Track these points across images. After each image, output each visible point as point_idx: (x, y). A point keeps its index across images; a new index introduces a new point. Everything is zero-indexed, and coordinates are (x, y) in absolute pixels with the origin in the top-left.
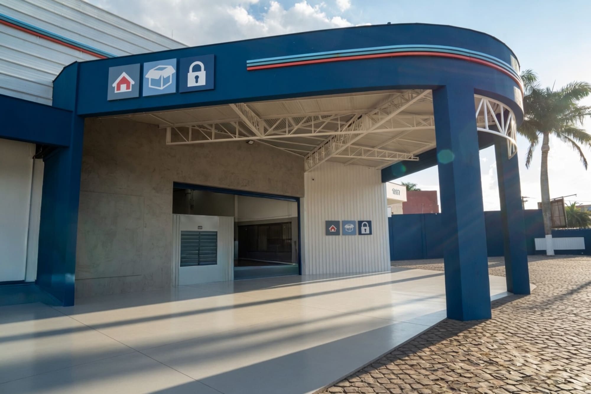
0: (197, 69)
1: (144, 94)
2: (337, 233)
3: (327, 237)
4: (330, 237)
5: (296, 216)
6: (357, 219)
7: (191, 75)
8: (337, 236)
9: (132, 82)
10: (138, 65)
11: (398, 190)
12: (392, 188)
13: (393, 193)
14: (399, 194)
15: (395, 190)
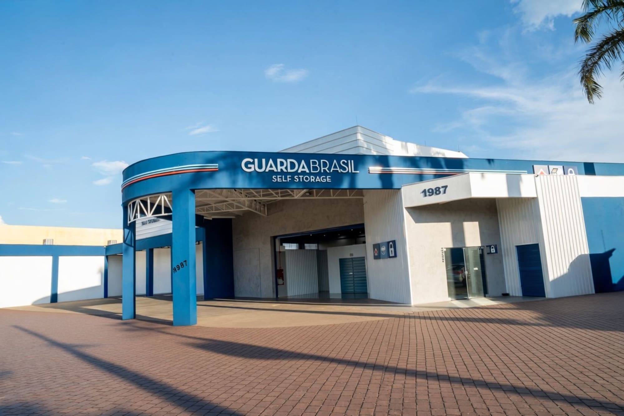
2: (379, 256)
3: (375, 261)
11: (443, 187)
12: (423, 190)
13: (425, 196)
14: (445, 192)
15: (432, 189)
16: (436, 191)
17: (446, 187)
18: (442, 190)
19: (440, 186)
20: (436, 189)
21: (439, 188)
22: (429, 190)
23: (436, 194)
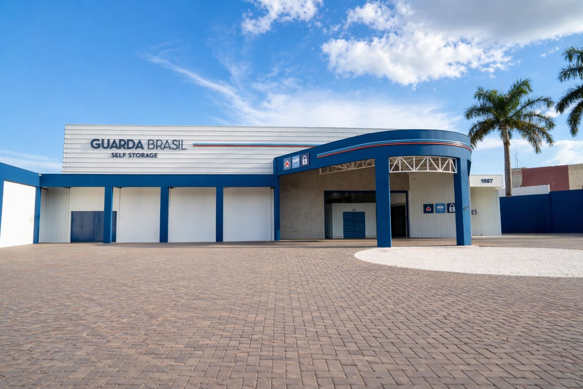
0: (305, 158)
1: (292, 168)
2: (432, 212)
3: (425, 214)
4: (427, 214)
5: (406, 202)
6: (446, 203)
7: (303, 160)
8: (432, 214)
9: (289, 164)
10: (290, 158)
11: (491, 179)
12: (481, 179)
13: (483, 182)
14: (491, 182)
15: (486, 180)
16: (488, 181)
17: (492, 180)
18: (490, 181)
19: (490, 179)
20: (488, 180)
21: (489, 180)
22: (484, 180)
23: (488, 182)
